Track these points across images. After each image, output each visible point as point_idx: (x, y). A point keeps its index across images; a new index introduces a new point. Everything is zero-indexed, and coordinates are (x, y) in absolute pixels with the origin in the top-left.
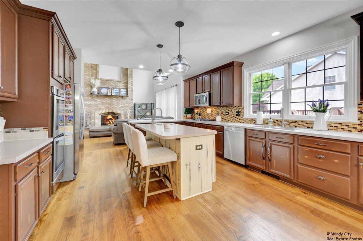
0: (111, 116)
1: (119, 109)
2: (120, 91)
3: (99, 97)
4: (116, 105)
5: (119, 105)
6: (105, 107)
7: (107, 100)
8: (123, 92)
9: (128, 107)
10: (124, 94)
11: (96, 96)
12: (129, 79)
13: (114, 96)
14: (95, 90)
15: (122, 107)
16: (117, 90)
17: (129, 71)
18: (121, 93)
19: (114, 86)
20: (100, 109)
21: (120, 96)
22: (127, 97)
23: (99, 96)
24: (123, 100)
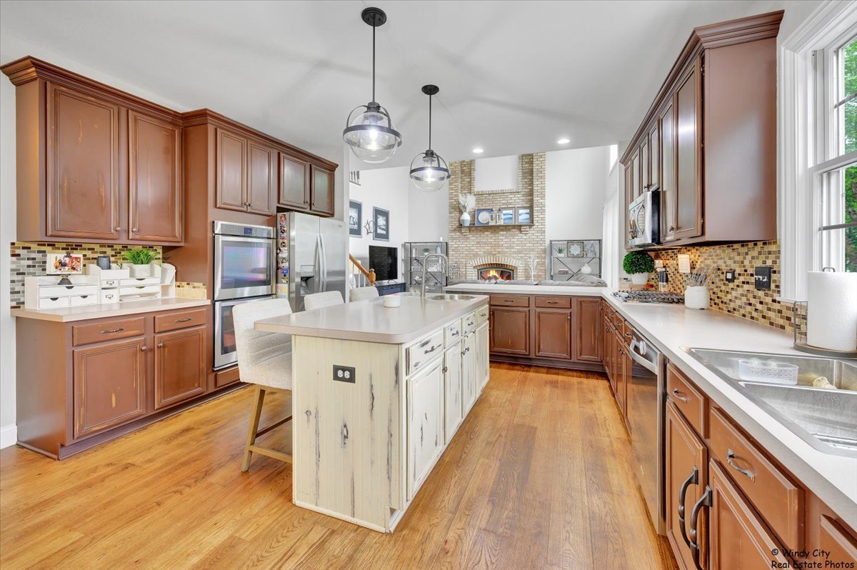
0: (496, 271)
1: (514, 255)
2: (516, 214)
3: (473, 231)
4: (507, 248)
5: (513, 248)
6: (485, 253)
7: (488, 237)
8: (523, 216)
9: (533, 250)
10: (526, 221)
11: (468, 229)
12: (535, 183)
13: (501, 228)
14: (466, 217)
15: (519, 252)
16: (510, 212)
17: (535, 162)
18: (518, 217)
19: (504, 204)
20: (476, 255)
21: (514, 227)
22: (530, 226)
23: (473, 229)
24: (520, 235)
